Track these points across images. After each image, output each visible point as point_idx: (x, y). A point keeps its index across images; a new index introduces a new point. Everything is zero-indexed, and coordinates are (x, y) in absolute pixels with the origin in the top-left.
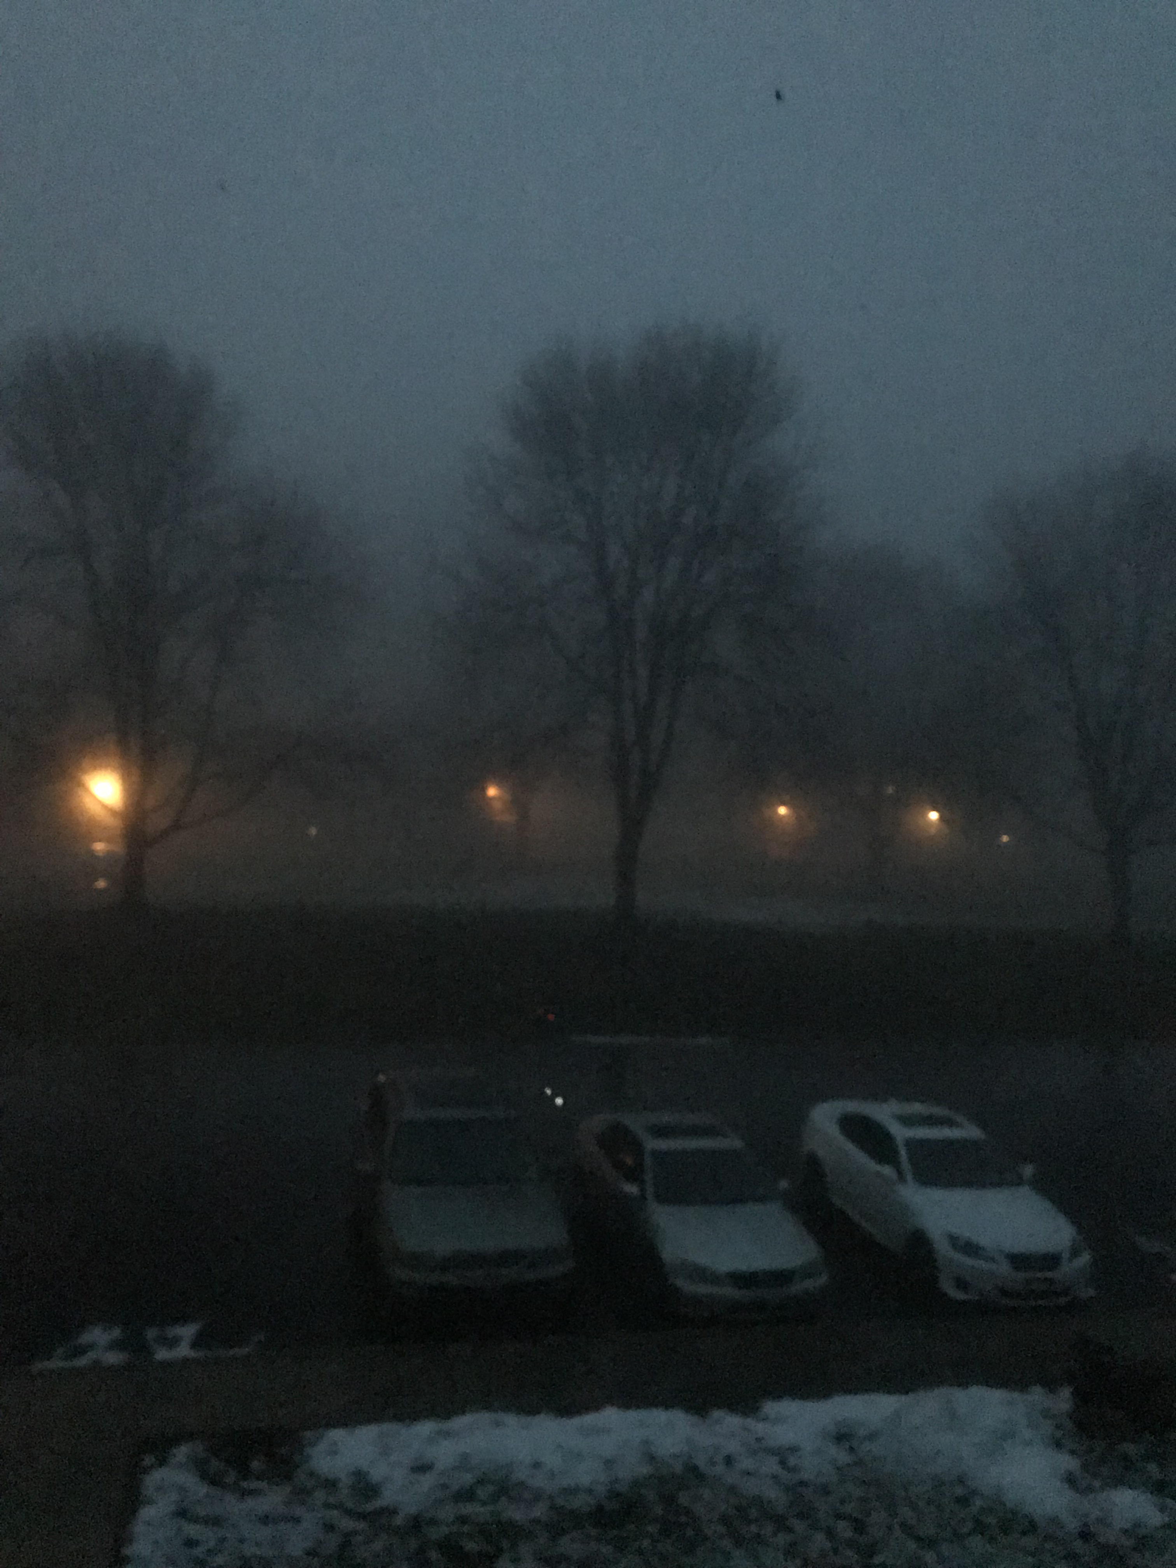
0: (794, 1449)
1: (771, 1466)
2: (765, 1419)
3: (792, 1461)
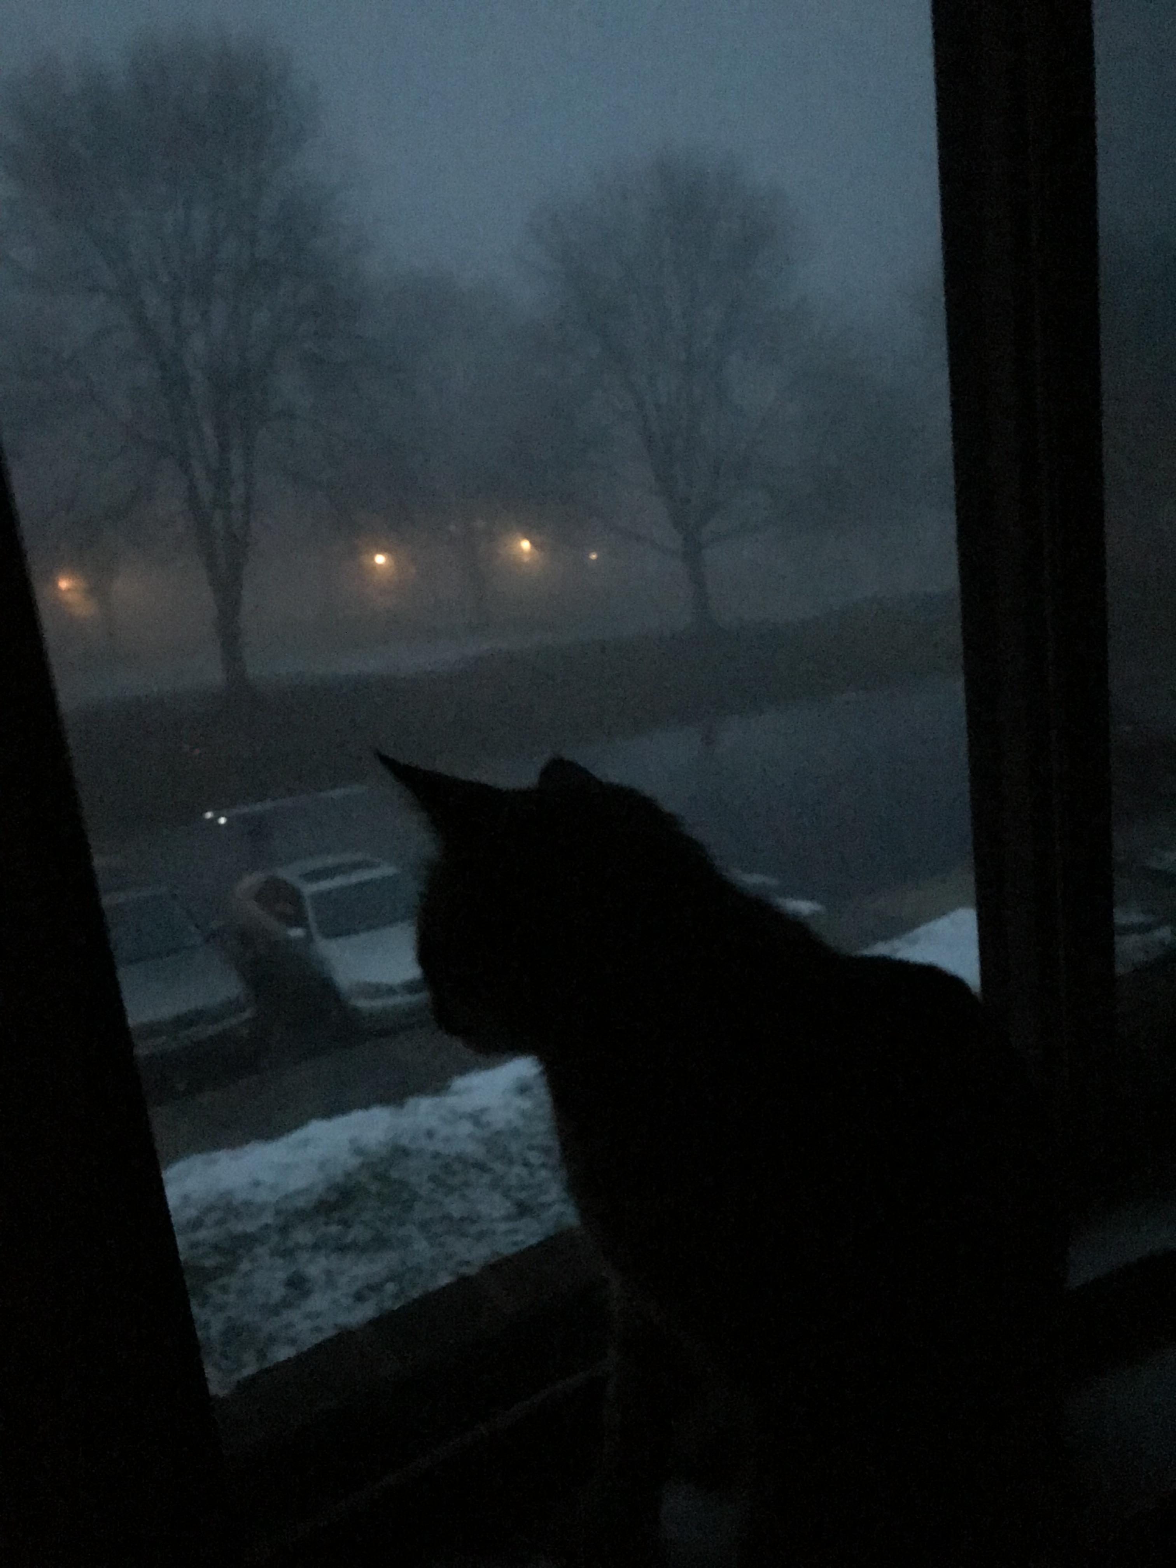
0: (484, 1110)
1: (466, 1127)
2: (457, 1093)
3: (484, 1119)
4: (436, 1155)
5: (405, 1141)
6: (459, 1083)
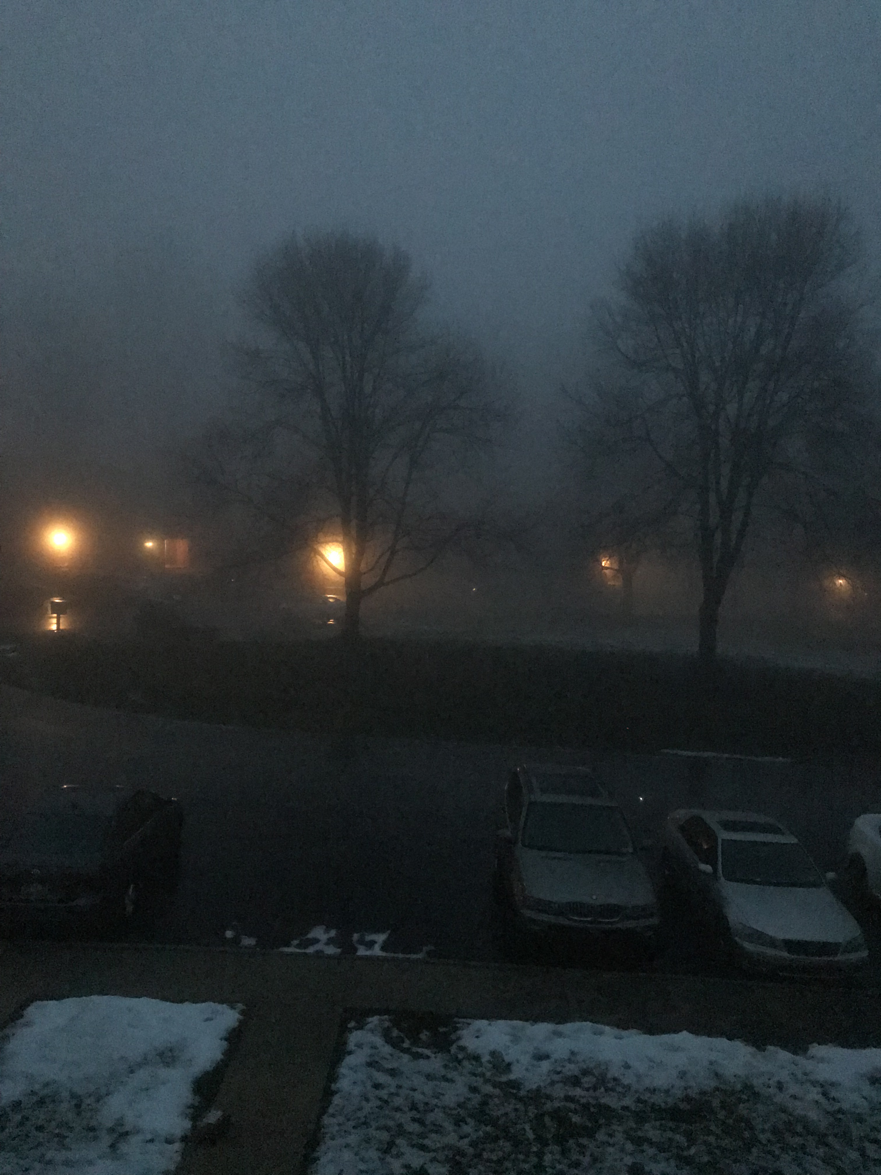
0: (835, 1085)
2: (813, 1059)
4: (783, 1109)
5: (757, 1083)
6: (817, 1050)
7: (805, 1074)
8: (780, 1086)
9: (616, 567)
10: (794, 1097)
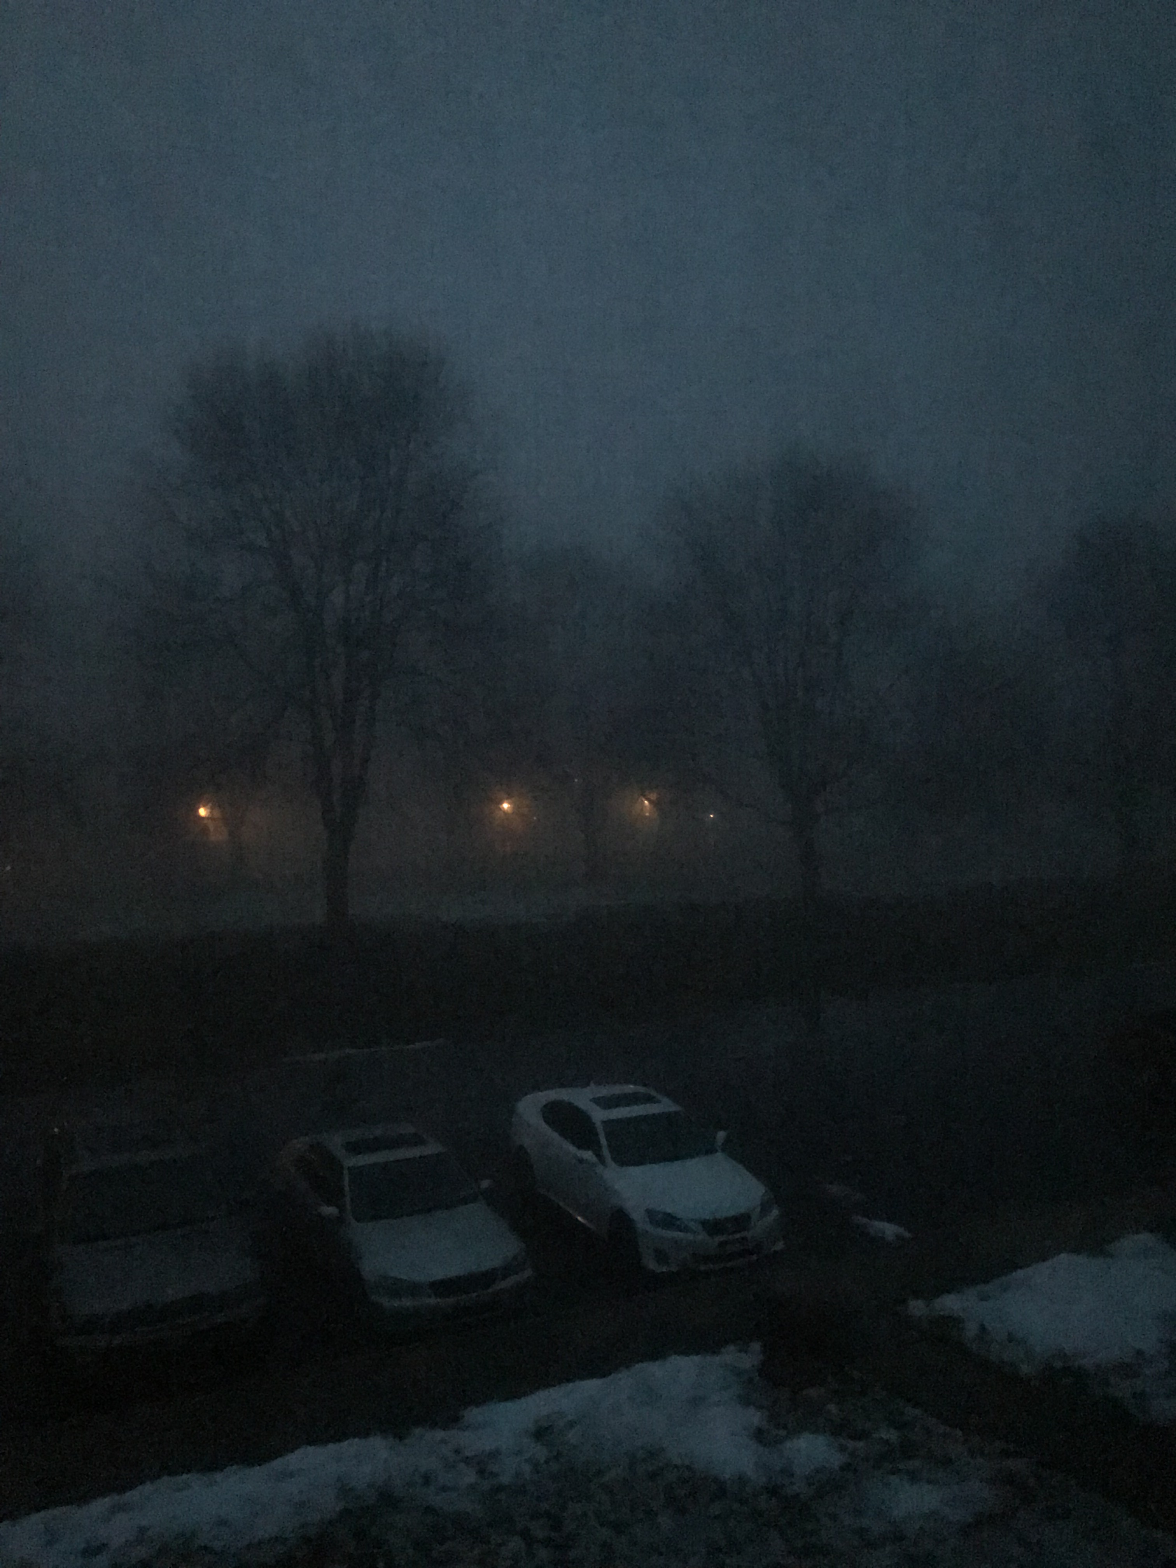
2: (468, 1428)
3: (491, 1466)
4: (429, 1510)
6: (473, 1414)
7: (457, 1452)
8: (427, 1480)
9: (217, 814)
10: (444, 1489)
